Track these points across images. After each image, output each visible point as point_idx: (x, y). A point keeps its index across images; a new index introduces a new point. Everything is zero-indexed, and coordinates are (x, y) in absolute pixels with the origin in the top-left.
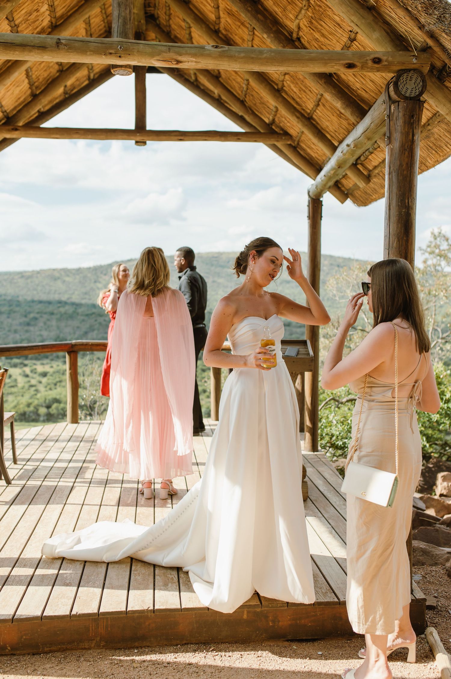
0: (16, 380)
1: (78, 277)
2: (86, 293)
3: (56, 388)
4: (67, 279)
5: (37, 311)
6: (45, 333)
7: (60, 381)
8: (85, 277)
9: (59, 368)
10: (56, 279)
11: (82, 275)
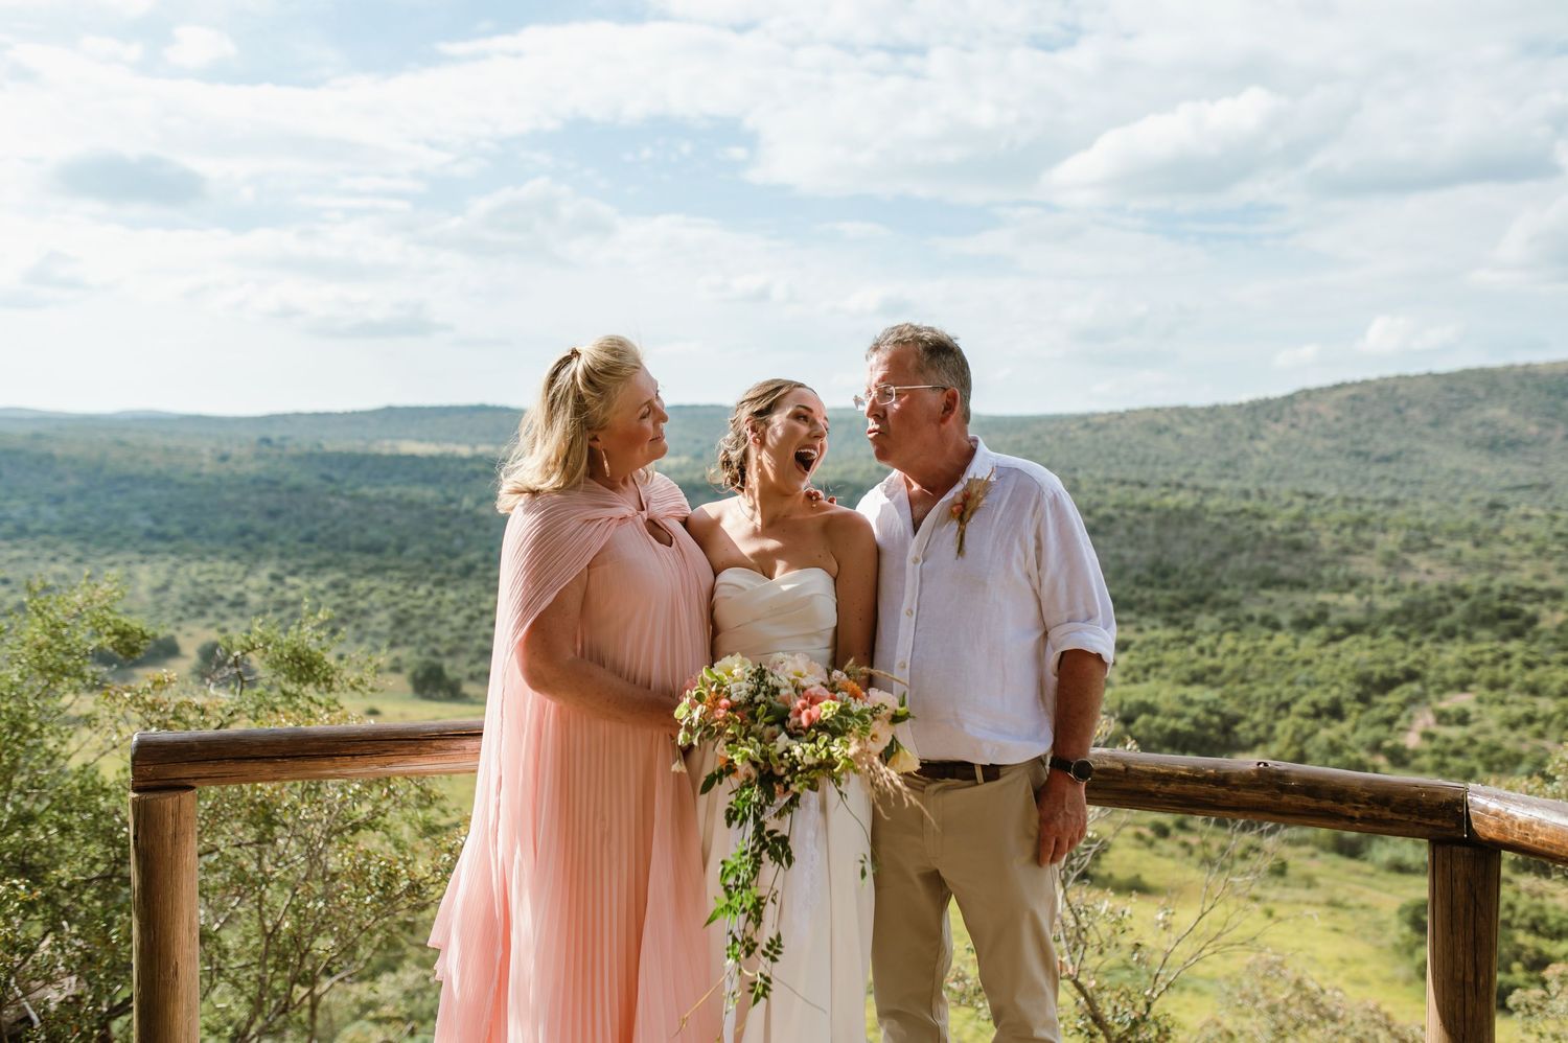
1: (1210, 426)
2: (1228, 464)
3: (1146, 680)
4: (1186, 430)
5: (1112, 502)
8: (1228, 427)
10: (1160, 431)
11: (1220, 422)
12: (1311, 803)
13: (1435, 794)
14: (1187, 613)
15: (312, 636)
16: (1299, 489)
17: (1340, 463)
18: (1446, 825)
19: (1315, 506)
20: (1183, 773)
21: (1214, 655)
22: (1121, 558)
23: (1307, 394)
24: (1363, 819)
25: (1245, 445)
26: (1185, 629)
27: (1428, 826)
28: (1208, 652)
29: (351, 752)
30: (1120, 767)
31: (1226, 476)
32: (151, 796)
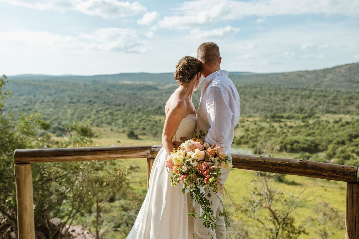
0: (276, 129)
1: (314, 75)
2: (318, 84)
3: (297, 135)
4: (308, 76)
5: (289, 93)
6: (293, 105)
7: (300, 132)
8: (318, 75)
9: (300, 124)
10: (301, 76)
12: (314, 172)
13: (349, 170)
14: (307, 119)
16: (335, 90)
17: (346, 83)
18: (351, 178)
19: (339, 94)
20: (279, 163)
21: (313, 129)
23: (338, 67)
24: (328, 176)
25: (322, 79)
26: (307, 123)
27: (346, 178)
29: (68, 155)
30: (263, 161)
31: (317, 87)
32: (18, 165)
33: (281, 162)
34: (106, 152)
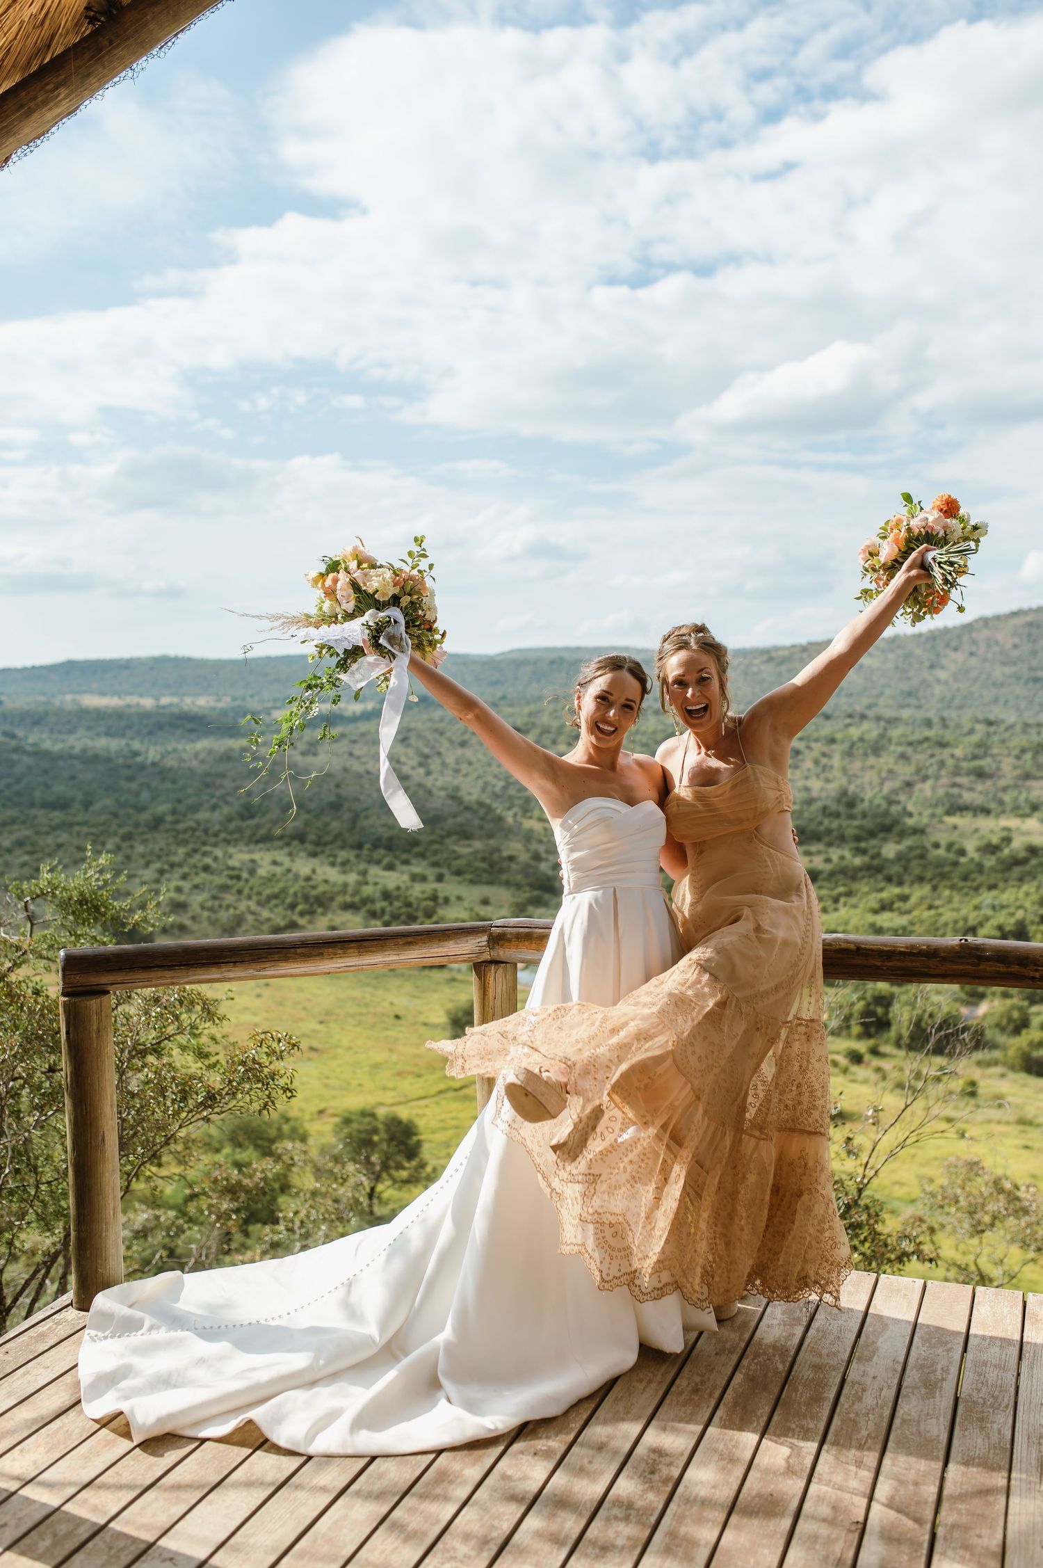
1: (891, 656)
2: (910, 694)
3: (836, 910)
8: (908, 656)
9: (845, 863)
11: (899, 652)
12: (1002, 968)
14: (873, 842)
15: (98, 880)
16: (980, 716)
17: (1019, 690)
19: (995, 733)
20: (902, 950)
22: (807, 789)
23: (984, 622)
25: (925, 674)
26: (873, 858)
28: (895, 879)
31: (908, 705)
32: (77, 999)
33: (907, 948)
34: (350, 948)
